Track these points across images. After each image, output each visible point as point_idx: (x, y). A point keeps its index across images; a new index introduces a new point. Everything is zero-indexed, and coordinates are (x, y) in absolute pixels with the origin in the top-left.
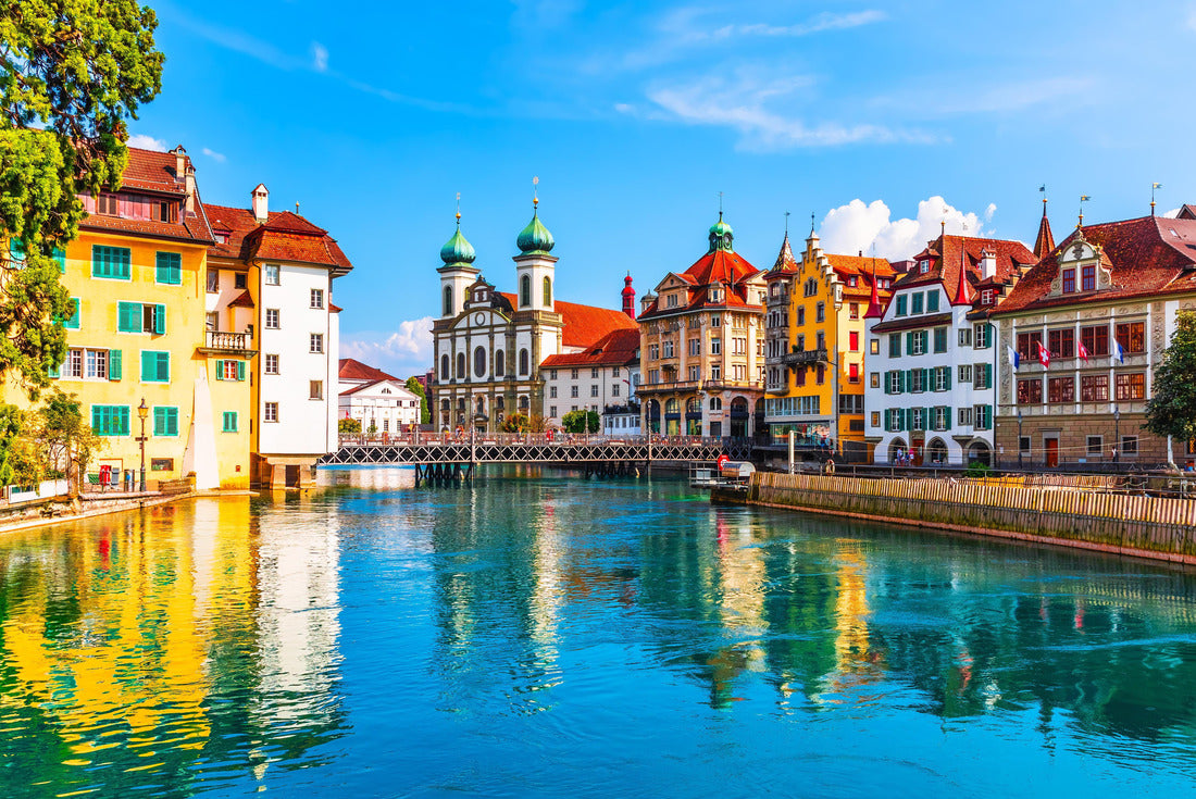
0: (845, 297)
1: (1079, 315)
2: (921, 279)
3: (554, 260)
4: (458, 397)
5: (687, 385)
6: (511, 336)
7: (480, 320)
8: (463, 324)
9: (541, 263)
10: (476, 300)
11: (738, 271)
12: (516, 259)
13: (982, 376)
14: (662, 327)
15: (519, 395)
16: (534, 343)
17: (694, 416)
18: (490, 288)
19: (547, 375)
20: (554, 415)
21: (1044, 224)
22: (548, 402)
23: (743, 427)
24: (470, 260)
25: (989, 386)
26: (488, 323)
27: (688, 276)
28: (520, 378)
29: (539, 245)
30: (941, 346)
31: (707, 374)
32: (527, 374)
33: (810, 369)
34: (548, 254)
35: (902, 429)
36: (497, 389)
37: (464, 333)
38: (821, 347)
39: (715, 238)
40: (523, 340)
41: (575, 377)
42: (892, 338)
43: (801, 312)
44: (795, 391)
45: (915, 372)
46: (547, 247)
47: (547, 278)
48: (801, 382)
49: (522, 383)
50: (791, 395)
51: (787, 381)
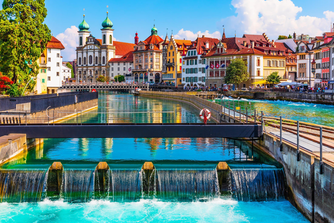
0: (178, 50)
1: (220, 58)
2: (193, 48)
3: (113, 30)
4: (84, 70)
5: (144, 70)
6: (100, 52)
7: (91, 47)
8: (85, 48)
9: (109, 31)
10: (90, 41)
11: (158, 41)
12: (102, 30)
13: (203, 70)
14: (139, 55)
15: (102, 70)
16: (107, 55)
17: (146, 78)
18: (94, 38)
19: (111, 64)
20: (112, 76)
21: (224, 34)
22: (111, 72)
23: (159, 80)
24: (87, 29)
25: (204, 73)
26: (93, 48)
27: (145, 42)
28: (102, 65)
29: (108, 26)
30: (196, 64)
31: (149, 67)
32: (104, 64)
33: (171, 67)
34: (111, 28)
35: (189, 82)
36: (96, 68)
37: (86, 51)
38: (173, 62)
39: (153, 32)
40: (103, 54)
41: (119, 65)
42: (187, 61)
43: (170, 53)
44: (168, 72)
45: (192, 69)
46: (111, 26)
47: (111, 35)
48: (169, 70)
49: (103, 66)
50: (168, 73)
51: (166, 70)
